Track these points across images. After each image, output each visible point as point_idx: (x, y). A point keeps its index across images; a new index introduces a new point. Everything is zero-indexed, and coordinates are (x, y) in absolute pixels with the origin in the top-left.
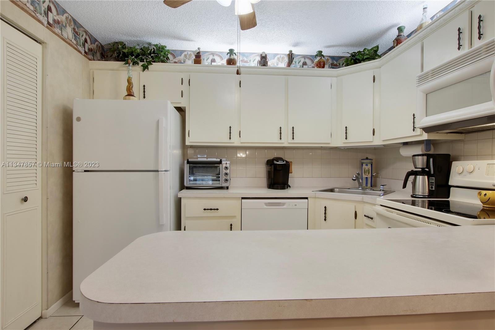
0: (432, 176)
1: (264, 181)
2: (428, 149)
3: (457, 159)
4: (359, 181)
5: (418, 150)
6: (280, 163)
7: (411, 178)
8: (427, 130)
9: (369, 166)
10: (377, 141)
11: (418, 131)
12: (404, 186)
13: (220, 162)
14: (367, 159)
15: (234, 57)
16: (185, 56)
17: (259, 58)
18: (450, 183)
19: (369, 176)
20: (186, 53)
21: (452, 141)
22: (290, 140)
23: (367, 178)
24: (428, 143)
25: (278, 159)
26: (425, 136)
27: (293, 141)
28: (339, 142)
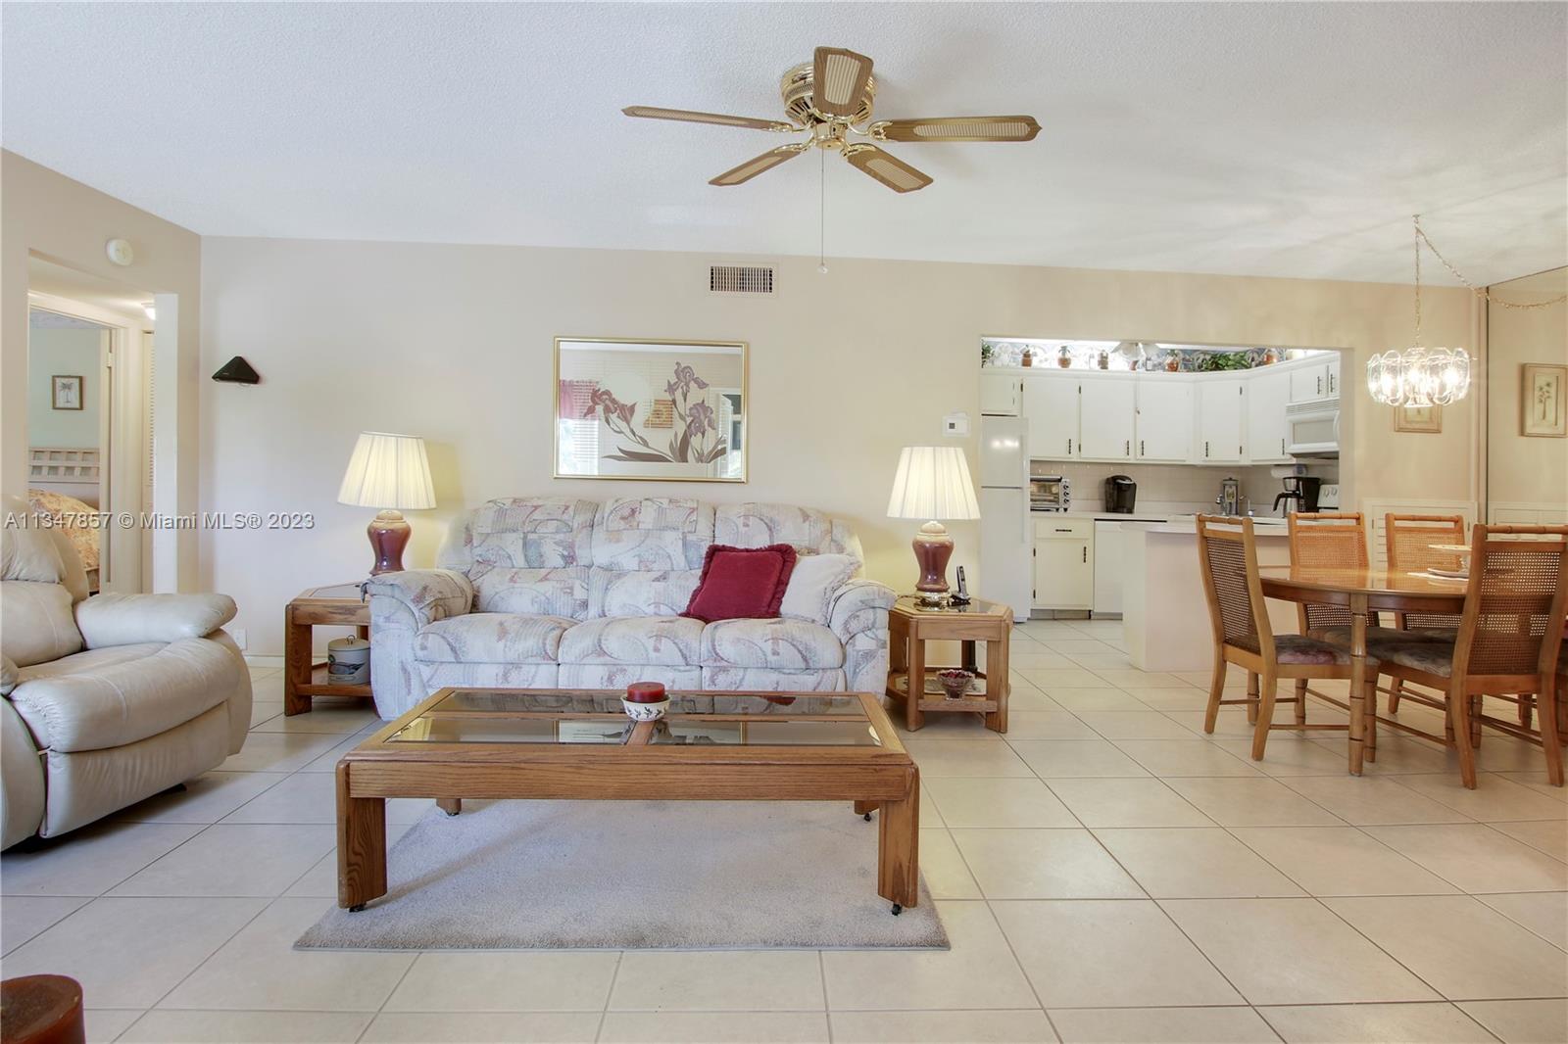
0: (1302, 498)
1: (1098, 504)
2: (1299, 472)
3: (1325, 482)
4: (1222, 506)
5: (1290, 473)
6: (1127, 482)
7: (1282, 500)
8: (1295, 455)
9: (1234, 488)
10: (1245, 461)
11: (1289, 456)
12: (1275, 509)
13: (1060, 480)
14: (1231, 479)
15: (1068, 356)
16: (1000, 348)
17: (1097, 358)
18: (1319, 505)
19: (1234, 501)
20: (1001, 345)
21: (1323, 465)
22: (1139, 456)
23: (1230, 503)
24: (1299, 467)
25: (1123, 478)
26: (1294, 461)
27: (1143, 457)
28: (1197, 459)
